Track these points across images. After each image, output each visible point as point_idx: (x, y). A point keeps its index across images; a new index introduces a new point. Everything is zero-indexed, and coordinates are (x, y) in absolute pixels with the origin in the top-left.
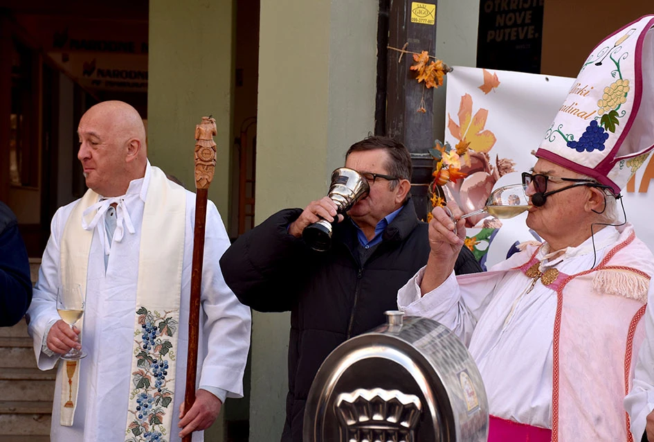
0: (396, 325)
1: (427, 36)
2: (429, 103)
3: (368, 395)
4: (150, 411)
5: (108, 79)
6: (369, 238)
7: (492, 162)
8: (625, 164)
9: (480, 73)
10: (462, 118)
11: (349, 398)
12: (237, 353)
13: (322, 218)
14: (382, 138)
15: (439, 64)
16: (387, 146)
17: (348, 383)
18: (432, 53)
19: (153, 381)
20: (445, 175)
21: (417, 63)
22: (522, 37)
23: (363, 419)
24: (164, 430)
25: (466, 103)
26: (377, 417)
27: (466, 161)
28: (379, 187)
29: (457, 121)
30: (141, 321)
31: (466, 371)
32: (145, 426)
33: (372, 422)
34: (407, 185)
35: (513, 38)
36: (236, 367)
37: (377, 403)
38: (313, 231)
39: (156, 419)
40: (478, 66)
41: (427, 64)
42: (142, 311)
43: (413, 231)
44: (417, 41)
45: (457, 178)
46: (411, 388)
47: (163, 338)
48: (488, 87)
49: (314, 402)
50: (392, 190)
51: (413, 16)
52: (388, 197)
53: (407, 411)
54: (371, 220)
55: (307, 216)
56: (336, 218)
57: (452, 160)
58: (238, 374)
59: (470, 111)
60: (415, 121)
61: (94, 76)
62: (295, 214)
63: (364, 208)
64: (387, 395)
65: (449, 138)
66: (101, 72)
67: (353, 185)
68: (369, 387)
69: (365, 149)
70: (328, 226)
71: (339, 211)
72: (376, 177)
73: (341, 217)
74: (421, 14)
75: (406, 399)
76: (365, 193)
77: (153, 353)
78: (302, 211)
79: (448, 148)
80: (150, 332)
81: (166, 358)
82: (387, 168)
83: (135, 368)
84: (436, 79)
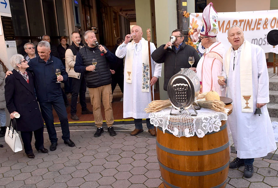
0: (183, 71)
1: (185, 8)
2: (187, 20)
3: (178, 85)
4: (146, 81)
5: (130, 16)
6: (177, 48)
7: (198, 30)
8: (211, 32)
9: (196, 14)
10: (192, 22)
11: (175, 85)
12: (160, 69)
13: (169, 46)
14: (179, 30)
15: (188, 13)
16: (180, 31)
17: (174, 83)
18: (187, 11)
19: (146, 76)
20: (191, 34)
21: (184, 13)
22: (203, 3)
23: (178, 89)
24: (148, 84)
25: (193, 19)
26: (180, 89)
27: (194, 30)
28: (179, 38)
29: (192, 23)
30: (143, 65)
31: (196, 78)
32: (145, 84)
33: (179, 89)
34: (183, 38)
35: (201, 3)
36: (160, 72)
37: (180, 86)
38: (168, 49)
39: (147, 82)
40: (195, 12)
41: (186, 13)
42: (143, 64)
43: (185, 46)
44: (184, 9)
45: (192, 34)
46: (186, 83)
47: (147, 68)
48: (197, 16)
49: (169, 86)
50: (181, 39)
51: (183, 5)
52: (181, 40)
53: (185, 87)
54: (178, 45)
55: (167, 46)
56: (172, 45)
57: (192, 31)
58: (160, 73)
59: (194, 21)
60: (184, 24)
61: (127, 15)
62: (164, 45)
63: (176, 43)
64: (182, 85)
65: (190, 26)
66: (128, 15)
67: (174, 39)
68: (178, 83)
69: (176, 32)
70: (171, 47)
71: (172, 44)
72: (178, 37)
73: (173, 45)
74: (184, 4)
75: (185, 85)
76: (176, 39)
77: (146, 71)
78: (165, 45)
79: (191, 28)
80: (145, 67)
81: (148, 72)
82: (180, 35)
83: (143, 74)
84: (188, 16)
